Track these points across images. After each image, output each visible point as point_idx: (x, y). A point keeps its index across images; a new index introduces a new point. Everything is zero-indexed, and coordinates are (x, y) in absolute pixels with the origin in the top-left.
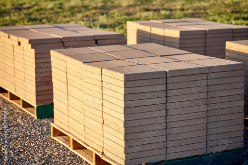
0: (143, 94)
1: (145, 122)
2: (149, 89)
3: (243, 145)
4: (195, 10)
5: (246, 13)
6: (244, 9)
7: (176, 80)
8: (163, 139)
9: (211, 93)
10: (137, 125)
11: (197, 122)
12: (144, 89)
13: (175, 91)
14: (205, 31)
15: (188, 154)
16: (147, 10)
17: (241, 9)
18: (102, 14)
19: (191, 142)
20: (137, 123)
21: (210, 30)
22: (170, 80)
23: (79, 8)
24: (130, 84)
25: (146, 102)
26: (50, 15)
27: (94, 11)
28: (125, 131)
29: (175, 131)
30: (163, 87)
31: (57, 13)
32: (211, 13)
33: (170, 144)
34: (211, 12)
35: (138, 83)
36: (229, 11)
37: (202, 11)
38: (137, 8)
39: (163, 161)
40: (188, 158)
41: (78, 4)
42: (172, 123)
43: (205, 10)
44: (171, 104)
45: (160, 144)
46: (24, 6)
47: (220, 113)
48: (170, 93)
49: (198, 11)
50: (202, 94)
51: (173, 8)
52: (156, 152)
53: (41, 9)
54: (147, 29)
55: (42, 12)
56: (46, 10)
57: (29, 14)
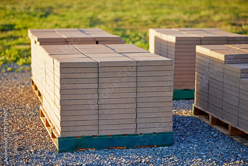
0: (77, 80)
1: (79, 102)
2: (83, 76)
3: (172, 130)
7: (106, 70)
8: (96, 117)
9: (141, 83)
10: (71, 104)
11: (127, 106)
12: (78, 76)
13: (106, 79)
14: (201, 38)
15: (119, 133)
19: (121, 123)
20: (72, 103)
21: (204, 37)
22: (101, 70)
24: (65, 71)
25: (79, 86)
28: (61, 108)
29: (106, 112)
30: (95, 75)
33: (101, 122)
35: (73, 70)
39: (96, 136)
40: (119, 135)
42: (103, 105)
44: (102, 89)
45: (93, 122)
47: (149, 101)
48: (101, 80)
50: (131, 83)
52: (89, 128)
53: (136, 22)
54: (159, 35)
55: (134, 24)
56: (139, 22)
57: (122, 25)
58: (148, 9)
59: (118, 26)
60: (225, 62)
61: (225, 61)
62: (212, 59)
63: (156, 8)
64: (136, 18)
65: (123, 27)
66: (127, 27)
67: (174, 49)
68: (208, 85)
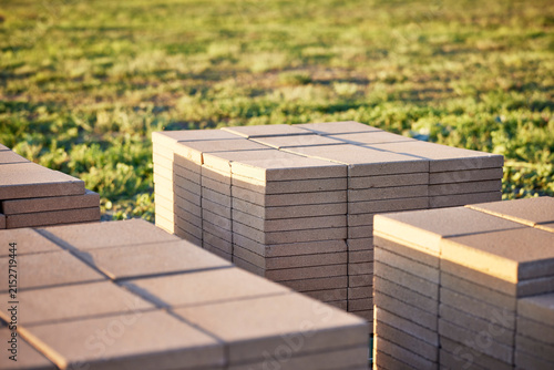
4: (422, 81)
5: (547, 89)
6: (543, 78)
14: (346, 168)
16: (306, 82)
17: (538, 80)
18: (193, 93)
23: (144, 75)
26: (66, 95)
27: (176, 85)
31: (86, 88)
32: (458, 91)
34: (460, 87)
36: (504, 83)
37: (438, 85)
38: (283, 77)
41: (146, 66)
43: (447, 80)
46: (19, 71)
49: (429, 85)
51: (371, 77)
53: (53, 80)
54: (193, 156)
55: (51, 86)
56: (63, 80)
57: (19, 92)
58: (74, 42)
59: (9, 93)
60: (522, 292)
61: (518, 288)
62: (453, 271)
63: (92, 40)
64: (51, 68)
65: (23, 99)
66: (36, 99)
67: (262, 212)
68: (438, 362)
